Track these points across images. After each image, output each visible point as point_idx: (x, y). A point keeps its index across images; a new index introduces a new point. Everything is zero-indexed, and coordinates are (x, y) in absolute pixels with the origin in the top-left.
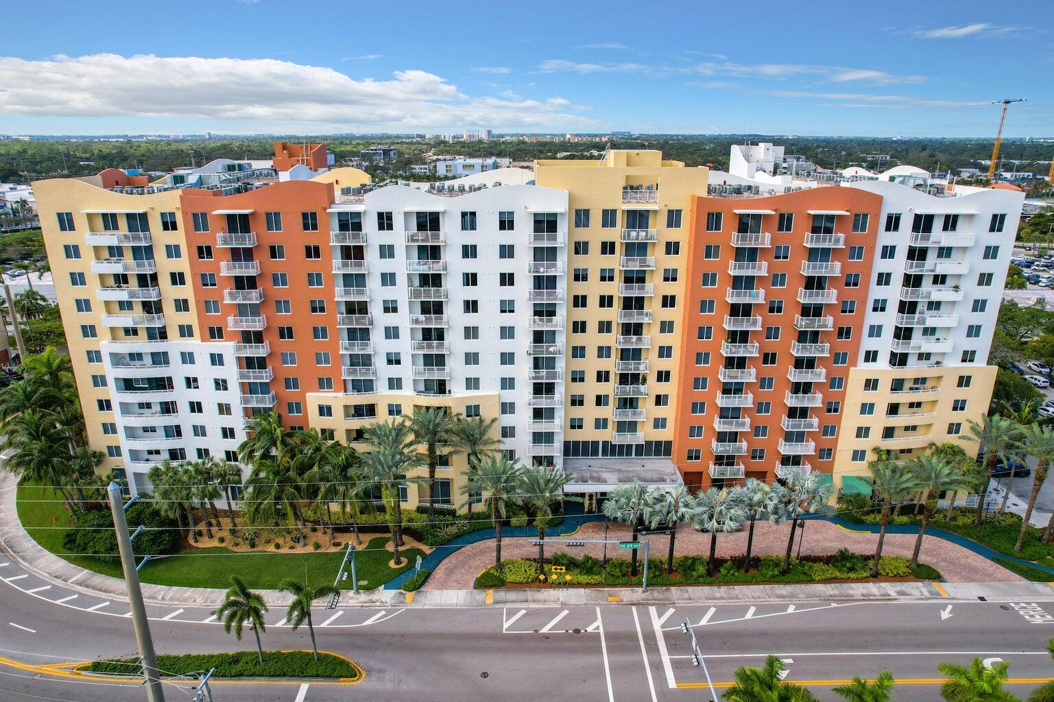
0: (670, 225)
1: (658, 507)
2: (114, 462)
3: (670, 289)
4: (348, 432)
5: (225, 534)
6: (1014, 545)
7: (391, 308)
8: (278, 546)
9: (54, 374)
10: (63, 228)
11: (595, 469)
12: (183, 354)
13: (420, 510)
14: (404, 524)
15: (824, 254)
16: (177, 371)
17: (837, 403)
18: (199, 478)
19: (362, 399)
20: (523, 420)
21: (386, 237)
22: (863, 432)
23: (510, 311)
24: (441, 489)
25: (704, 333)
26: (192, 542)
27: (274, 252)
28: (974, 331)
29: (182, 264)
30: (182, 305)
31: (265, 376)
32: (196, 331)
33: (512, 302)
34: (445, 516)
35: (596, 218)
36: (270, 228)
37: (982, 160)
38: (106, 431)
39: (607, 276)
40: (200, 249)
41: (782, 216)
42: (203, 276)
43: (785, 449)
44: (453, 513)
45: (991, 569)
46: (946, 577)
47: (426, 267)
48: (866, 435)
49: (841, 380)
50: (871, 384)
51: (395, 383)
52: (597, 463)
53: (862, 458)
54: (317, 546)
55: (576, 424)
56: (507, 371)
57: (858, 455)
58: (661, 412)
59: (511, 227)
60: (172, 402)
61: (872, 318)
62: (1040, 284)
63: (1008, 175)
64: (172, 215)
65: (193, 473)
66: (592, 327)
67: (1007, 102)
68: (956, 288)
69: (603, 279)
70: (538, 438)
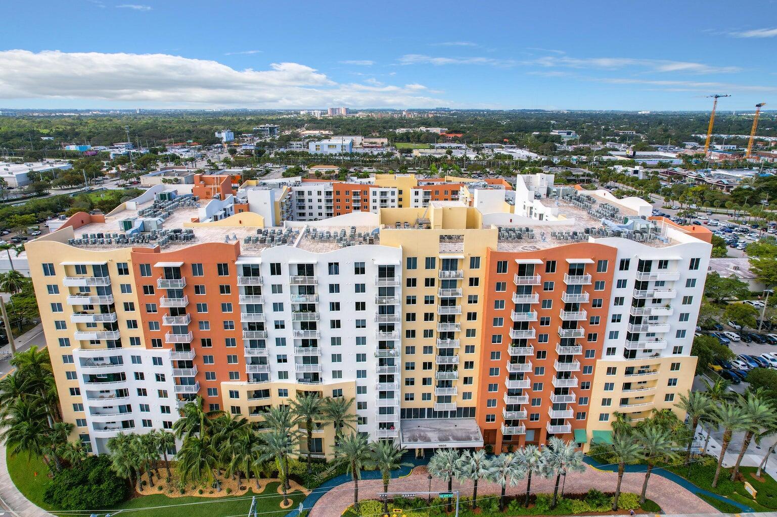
0: (472, 267)
1: (465, 468)
2: (81, 430)
3: (472, 308)
4: (250, 408)
5: (163, 482)
6: (712, 483)
7: (280, 325)
8: (201, 492)
9: (36, 365)
10: (46, 274)
11: (423, 429)
12: (133, 357)
13: (301, 460)
14: (290, 471)
15: (578, 289)
16: (129, 368)
17: (588, 383)
18: (145, 448)
19: (261, 386)
20: (372, 398)
21: (276, 280)
22: (606, 402)
23: (363, 327)
24: (316, 445)
25: (496, 339)
26: (138, 490)
27: (198, 289)
28: (681, 334)
29: (133, 297)
30: (132, 324)
31: (191, 373)
32: (142, 341)
33: (364, 321)
34: (318, 464)
35: (421, 263)
36: (195, 274)
37: (701, 134)
38: (76, 409)
39: (429, 301)
40: (145, 288)
41: (548, 263)
42: (148, 306)
43: (553, 414)
44: (324, 461)
45: (696, 502)
46: (665, 509)
47: (304, 299)
48: (609, 404)
49: (590, 367)
50: (611, 371)
51: (283, 375)
52: (425, 423)
53: (606, 419)
54: (230, 491)
55: (409, 397)
56: (361, 366)
57: (604, 417)
58: (467, 388)
59: (363, 272)
60: (125, 390)
61: (611, 327)
62: (738, 248)
63: (719, 147)
64: (125, 264)
65: (141, 444)
66: (420, 334)
67: (717, 97)
68: (668, 306)
69: (426, 302)
70: (382, 411)
